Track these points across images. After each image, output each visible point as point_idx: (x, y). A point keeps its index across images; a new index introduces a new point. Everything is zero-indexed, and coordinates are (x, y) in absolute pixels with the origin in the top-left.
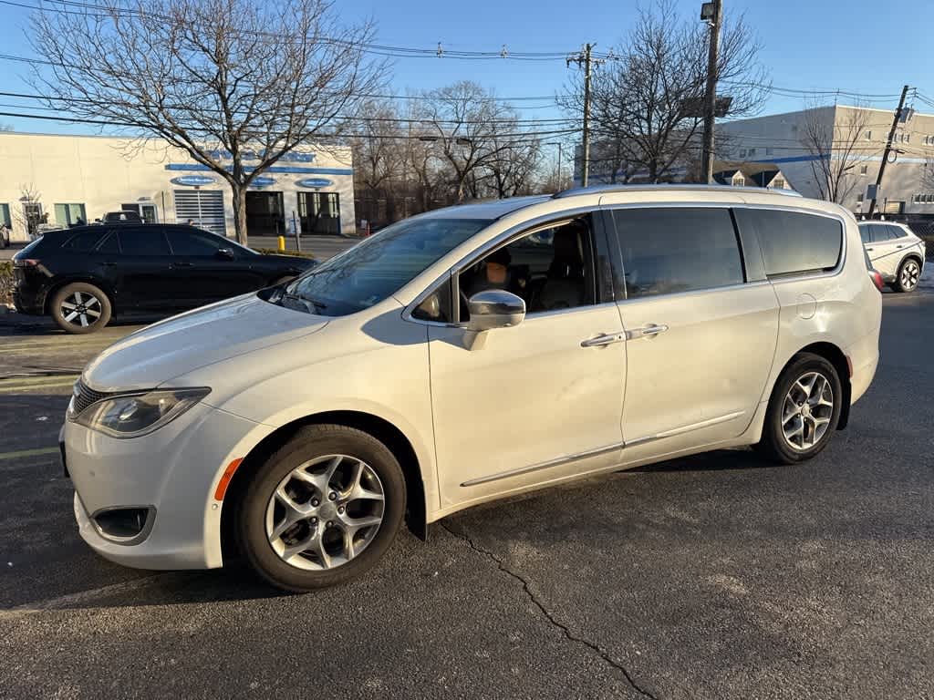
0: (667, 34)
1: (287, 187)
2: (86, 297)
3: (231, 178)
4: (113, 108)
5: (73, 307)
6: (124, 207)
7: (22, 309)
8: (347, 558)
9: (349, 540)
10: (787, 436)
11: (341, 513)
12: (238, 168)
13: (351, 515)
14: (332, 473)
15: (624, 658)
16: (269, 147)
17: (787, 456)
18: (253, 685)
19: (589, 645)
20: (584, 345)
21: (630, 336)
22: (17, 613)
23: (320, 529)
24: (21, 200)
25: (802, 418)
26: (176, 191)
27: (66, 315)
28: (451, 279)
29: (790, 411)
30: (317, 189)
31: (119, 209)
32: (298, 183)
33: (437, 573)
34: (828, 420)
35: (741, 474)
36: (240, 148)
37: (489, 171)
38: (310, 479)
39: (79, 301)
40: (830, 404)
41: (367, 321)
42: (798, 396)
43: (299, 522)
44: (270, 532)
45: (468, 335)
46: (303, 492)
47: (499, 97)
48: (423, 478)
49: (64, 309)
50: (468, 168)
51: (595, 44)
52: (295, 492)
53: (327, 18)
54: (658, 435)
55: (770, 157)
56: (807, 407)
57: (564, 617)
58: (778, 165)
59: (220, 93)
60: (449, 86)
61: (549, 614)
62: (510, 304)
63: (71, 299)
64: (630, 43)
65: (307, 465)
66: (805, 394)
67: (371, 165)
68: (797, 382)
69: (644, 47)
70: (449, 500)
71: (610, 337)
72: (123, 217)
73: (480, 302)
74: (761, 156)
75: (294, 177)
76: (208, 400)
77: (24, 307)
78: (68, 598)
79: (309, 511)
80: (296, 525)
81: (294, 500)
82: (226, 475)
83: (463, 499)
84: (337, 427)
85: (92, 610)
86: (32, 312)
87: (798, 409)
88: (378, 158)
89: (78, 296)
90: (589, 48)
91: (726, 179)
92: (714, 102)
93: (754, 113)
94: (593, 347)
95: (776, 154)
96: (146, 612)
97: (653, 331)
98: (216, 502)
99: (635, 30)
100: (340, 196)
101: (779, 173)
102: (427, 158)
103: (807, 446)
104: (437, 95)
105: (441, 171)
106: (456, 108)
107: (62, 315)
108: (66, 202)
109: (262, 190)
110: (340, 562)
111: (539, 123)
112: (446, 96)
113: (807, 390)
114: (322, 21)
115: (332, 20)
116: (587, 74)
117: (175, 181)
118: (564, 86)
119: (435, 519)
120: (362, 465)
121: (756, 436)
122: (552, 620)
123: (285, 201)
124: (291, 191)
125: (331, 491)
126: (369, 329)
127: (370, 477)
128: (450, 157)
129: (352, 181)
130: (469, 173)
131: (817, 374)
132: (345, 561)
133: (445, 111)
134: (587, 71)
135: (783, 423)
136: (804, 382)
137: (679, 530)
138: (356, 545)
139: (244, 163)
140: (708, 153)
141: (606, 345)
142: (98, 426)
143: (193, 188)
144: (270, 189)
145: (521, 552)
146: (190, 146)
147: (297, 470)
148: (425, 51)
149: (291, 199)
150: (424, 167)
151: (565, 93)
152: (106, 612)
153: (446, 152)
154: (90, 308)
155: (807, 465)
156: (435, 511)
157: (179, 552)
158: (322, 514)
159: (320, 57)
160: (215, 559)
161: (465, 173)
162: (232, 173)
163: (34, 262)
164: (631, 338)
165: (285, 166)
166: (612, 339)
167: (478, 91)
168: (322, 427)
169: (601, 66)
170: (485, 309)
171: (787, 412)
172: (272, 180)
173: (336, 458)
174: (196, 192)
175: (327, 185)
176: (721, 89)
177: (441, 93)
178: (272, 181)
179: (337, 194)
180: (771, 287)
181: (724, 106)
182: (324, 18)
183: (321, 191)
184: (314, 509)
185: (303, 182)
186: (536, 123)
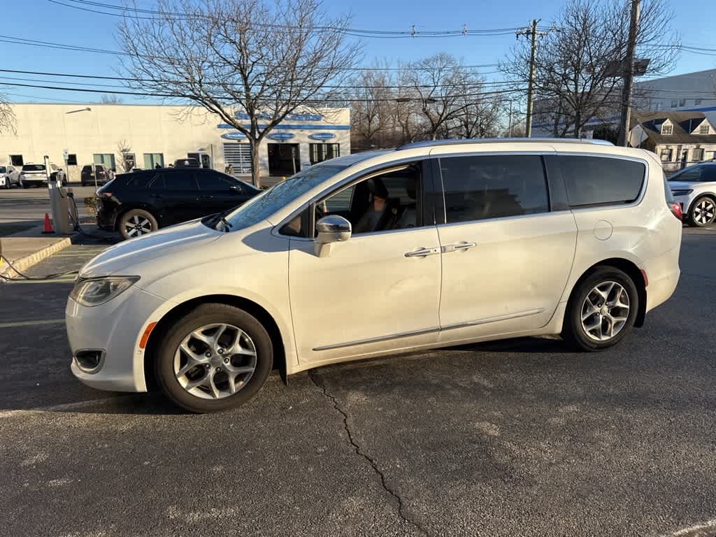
0: (592, 9)
1: (302, 139)
2: (141, 219)
3: (248, 135)
4: (170, 86)
5: (133, 226)
6: (190, 155)
7: (101, 227)
8: (230, 393)
9: (232, 381)
10: (587, 330)
11: (227, 363)
12: (254, 127)
13: (234, 364)
14: (219, 336)
15: (387, 468)
16: (277, 112)
17: (587, 345)
18: (146, 463)
19: (368, 459)
20: (407, 255)
21: (443, 250)
22: (31, 412)
23: (212, 372)
24: (122, 151)
25: (601, 317)
26: (225, 144)
27: (129, 231)
28: (309, 207)
29: (590, 310)
30: (324, 141)
31: (186, 157)
32: (311, 137)
33: (291, 408)
34: (625, 319)
35: (546, 356)
36: (256, 112)
37: (458, 123)
38: (204, 338)
39: (137, 222)
40: (628, 307)
41: (245, 236)
42: (597, 300)
43: (196, 366)
44: (177, 371)
45: (317, 246)
46: (200, 347)
47: (467, 65)
48: (284, 343)
49: (128, 227)
50: (440, 121)
51: (540, 20)
52: (195, 346)
53: (317, 14)
54: (469, 323)
55: (698, 107)
56: (605, 308)
57: (362, 441)
58: (705, 113)
59: (242, 73)
60: (429, 58)
61: (352, 437)
62: (341, 225)
63: (132, 221)
64: (562, 19)
65: (202, 329)
66: (603, 298)
67: (368, 122)
68: (596, 288)
69: (573, 22)
70: (305, 359)
71: (427, 250)
72: (187, 163)
73: (324, 224)
74: (690, 105)
75: (308, 133)
76: (138, 283)
77: (103, 226)
78: (62, 406)
79: (204, 360)
80: (196, 368)
81: (194, 352)
82: (146, 332)
83: (315, 359)
84: (223, 305)
85: (73, 414)
86: (108, 229)
87: (597, 309)
88: (373, 116)
89: (136, 218)
90: (535, 23)
91: (657, 126)
92: (633, 63)
93: (666, 73)
94: (415, 258)
95: (704, 105)
96: (103, 417)
97: (465, 247)
98: (141, 349)
99: (565, 8)
100: (341, 146)
101: (705, 120)
102: (409, 114)
103: (604, 338)
104: (418, 65)
105: (420, 124)
106: (433, 75)
107: (126, 231)
108: (152, 152)
109: (285, 142)
110: (225, 395)
111: (499, 84)
112: (425, 65)
113: (604, 295)
114: (313, 17)
115: (321, 15)
116: (533, 45)
117: (224, 136)
118: (506, 56)
119: (294, 372)
120: (240, 332)
121: (558, 327)
122: (351, 441)
123: (301, 151)
124: (305, 142)
125: (219, 348)
126: (246, 241)
127: (247, 340)
128: (427, 113)
129: (349, 134)
130: (443, 124)
131: (614, 283)
132: (229, 395)
133: (424, 78)
134: (533, 41)
135: (583, 319)
136: (603, 289)
137: (475, 392)
138: (238, 385)
139: (260, 122)
140: (626, 106)
141: (425, 256)
142: (80, 300)
143: (236, 142)
144: (291, 141)
145: (355, 398)
146: (221, 113)
147: (195, 333)
148: (402, 33)
149: (305, 149)
150: (407, 121)
151: (506, 62)
152: (81, 415)
153: (424, 109)
154: (144, 227)
155: (604, 353)
156: (294, 366)
157: (119, 380)
158: (212, 363)
159: (313, 43)
160: (141, 386)
161: (439, 124)
162: (249, 131)
163: (109, 195)
164: (444, 251)
165: (301, 124)
166: (429, 252)
167: (450, 61)
168: (212, 305)
169: (544, 37)
170: (327, 229)
171: (588, 311)
172: (292, 134)
173: (220, 326)
174: (238, 144)
175: (332, 138)
176: (639, 52)
177: (422, 63)
178: (291, 136)
179: (339, 144)
180: (572, 215)
181: (642, 67)
182: (315, 14)
183: (327, 142)
184: (207, 358)
185: (314, 136)
186: (496, 84)
